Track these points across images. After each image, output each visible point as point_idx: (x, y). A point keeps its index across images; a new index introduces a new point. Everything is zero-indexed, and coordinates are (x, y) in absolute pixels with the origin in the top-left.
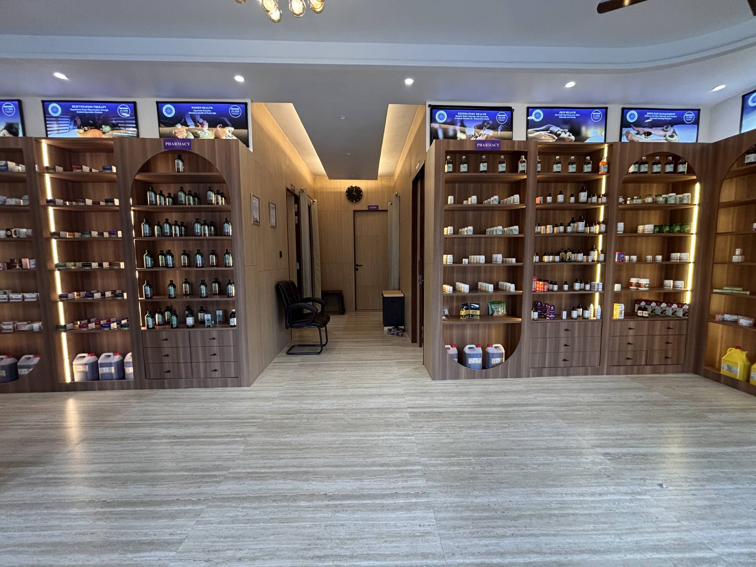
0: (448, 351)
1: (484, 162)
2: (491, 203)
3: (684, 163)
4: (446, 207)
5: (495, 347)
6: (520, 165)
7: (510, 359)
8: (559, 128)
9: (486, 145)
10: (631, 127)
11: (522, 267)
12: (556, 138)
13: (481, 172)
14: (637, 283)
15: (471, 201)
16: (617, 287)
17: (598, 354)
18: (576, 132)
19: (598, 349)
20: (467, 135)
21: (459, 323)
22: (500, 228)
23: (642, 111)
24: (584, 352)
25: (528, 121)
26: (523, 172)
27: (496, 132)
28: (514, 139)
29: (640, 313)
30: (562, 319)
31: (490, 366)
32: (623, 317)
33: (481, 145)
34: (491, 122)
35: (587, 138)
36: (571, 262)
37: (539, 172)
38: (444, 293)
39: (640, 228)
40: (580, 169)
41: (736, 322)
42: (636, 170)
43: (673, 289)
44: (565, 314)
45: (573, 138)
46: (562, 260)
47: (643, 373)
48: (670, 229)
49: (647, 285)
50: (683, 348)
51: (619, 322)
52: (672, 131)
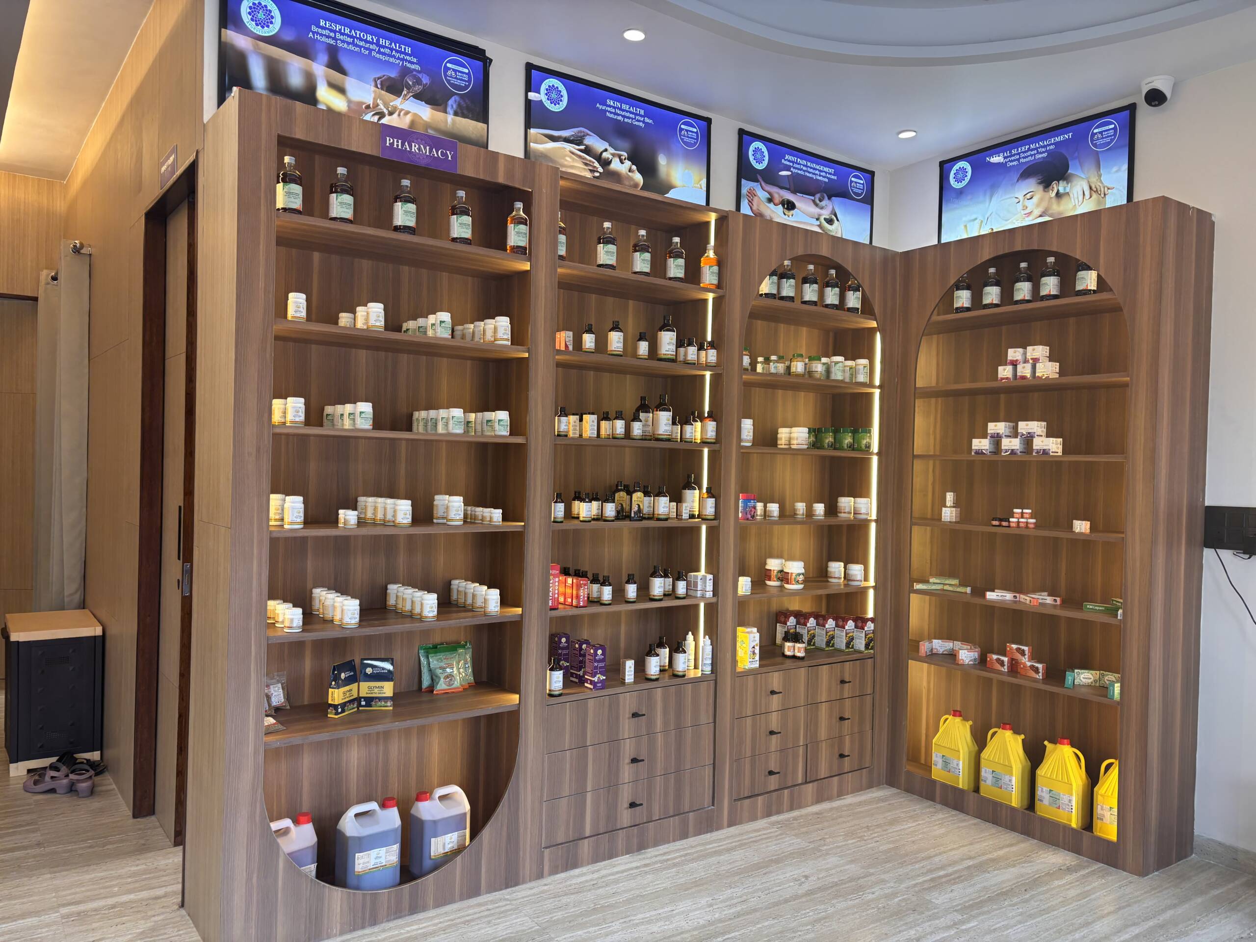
0: (281, 841)
1: (407, 200)
2: (430, 333)
3: (855, 288)
4: (279, 327)
5: (442, 798)
6: (511, 227)
7: (486, 833)
8: (606, 145)
9: (415, 148)
10: (756, 181)
11: (519, 537)
12: (601, 170)
13: (397, 229)
14: (781, 571)
15: (367, 319)
16: (744, 585)
17: (708, 771)
18: (647, 167)
19: (708, 761)
20: (349, 102)
21: (324, 736)
22: (458, 413)
23: (777, 147)
24: (678, 771)
25: (528, 103)
26: (519, 251)
27: (440, 115)
28: (491, 147)
29: (790, 648)
30: (623, 682)
31: (427, 864)
32: (757, 665)
33: (398, 144)
34: (426, 80)
35: (669, 187)
36: (643, 519)
37: (561, 257)
38: (271, 633)
39: (783, 434)
40: (659, 267)
41: (952, 656)
42: (774, 292)
43: (846, 585)
44: (630, 665)
45: (638, 178)
46: (622, 515)
47: (800, 807)
48: (835, 439)
49: (801, 578)
50: (868, 727)
51: (751, 679)
52: (830, 208)
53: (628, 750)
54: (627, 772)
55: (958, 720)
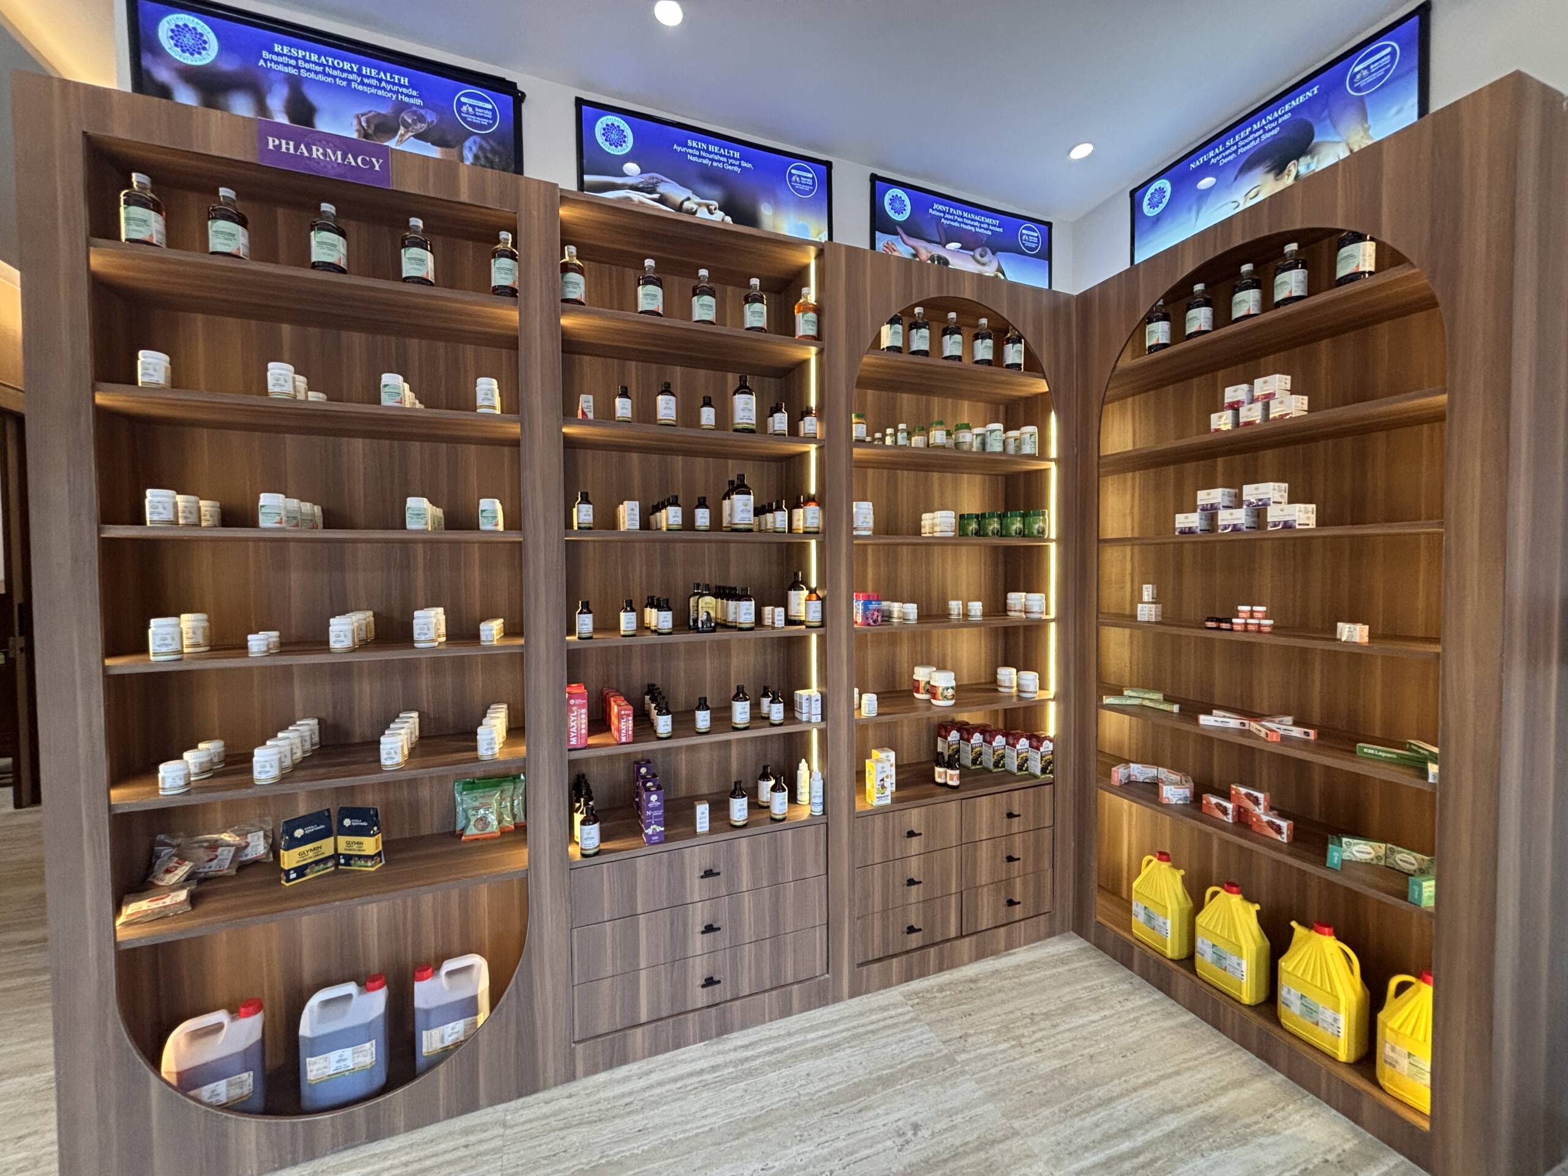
1: (328, 230)
5: (453, 974)
6: (494, 264)
8: (689, 193)
9: (318, 152)
10: (897, 234)
14: (928, 683)
15: (280, 382)
16: (867, 704)
17: (819, 935)
18: (744, 215)
19: (819, 918)
23: (921, 196)
24: (776, 936)
25: (581, 146)
26: (507, 292)
29: (942, 774)
30: (691, 833)
32: (889, 800)
33: (288, 147)
34: (431, 117)
36: (714, 629)
39: (927, 519)
40: (729, 314)
41: (1154, 788)
42: (899, 344)
43: (1018, 698)
44: (702, 811)
46: (683, 626)
47: (952, 966)
48: (1001, 524)
49: (950, 692)
50: (1046, 864)
51: (879, 820)
52: (995, 265)
53: (699, 916)
54: (698, 943)
55: (1165, 865)
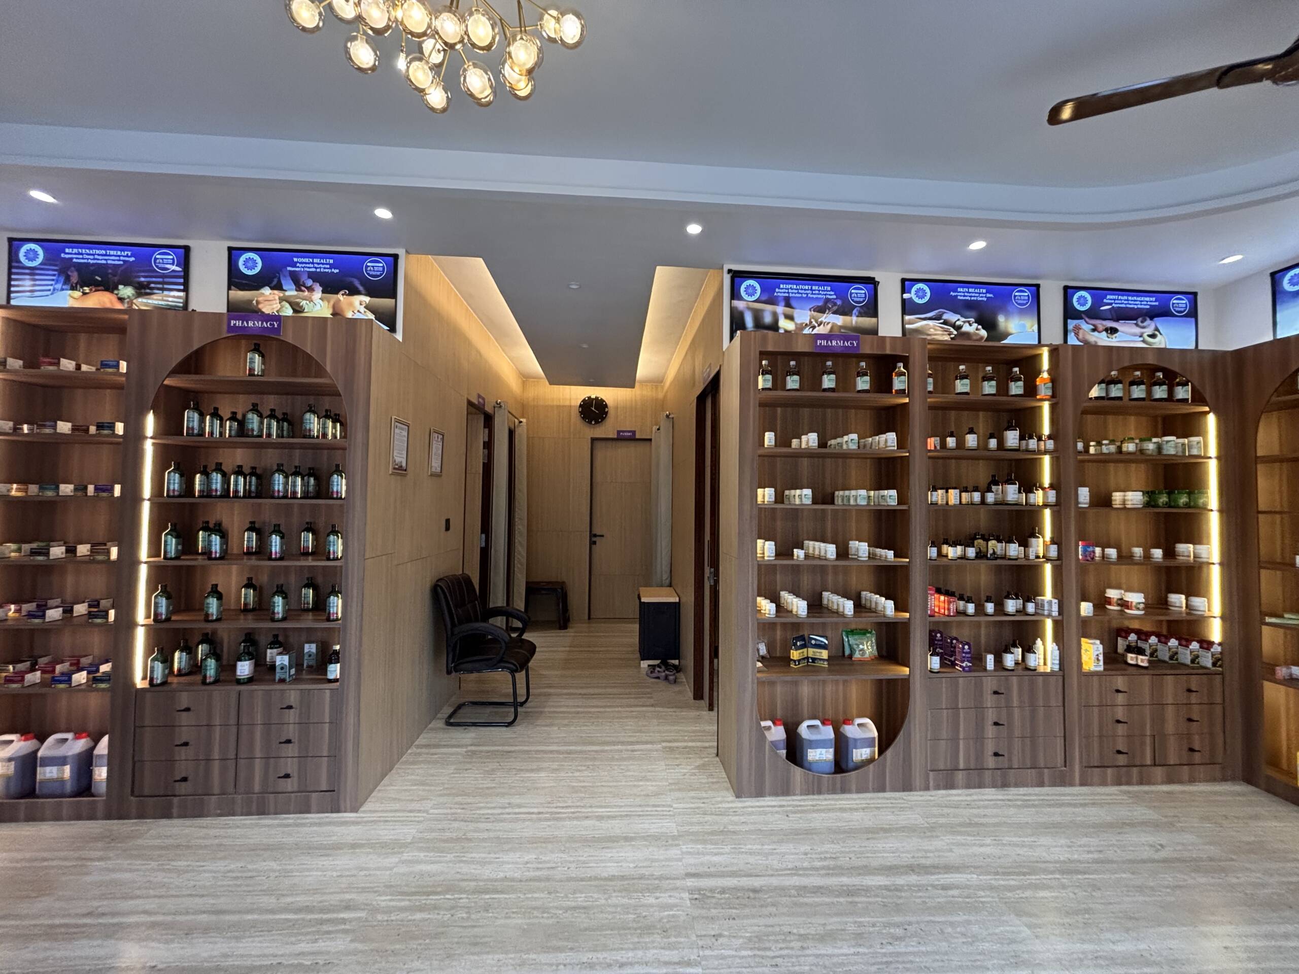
0: (767, 733)
1: (830, 373)
2: (845, 447)
3: (1185, 384)
4: (761, 452)
5: (859, 725)
6: (895, 378)
7: (889, 753)
8: (958, 317)
9: (834, 343)
10: (1081, 318)
11: (906, 568)
12: (955, 332)
13: (825, 390)
14: (1121, 599)
15: (808, 442)
16: (1086, 608)
17: (1060, 742)
18: (989, 324)
19: (1059, 732)
20: (796, 324)
21: (788, 678)
22: (863, 492)
23: (1098, 293)
24: (1033, 738)
25: (904, 301)
26: (901, 392)
27: (847, 318)
28: (881, 333)
29: (1131, 658)
30: (985, 669)
31: (851, 765)
32: (1101, 668)
33: (824, 343)
34: (839, 302)
35: (1006, 335)
36: (996, 559)
37: (930, 392)
38: (759, 616)
39: (1117, 497)
40: (1003, 389)
42: (1103, 394)
43: (1188, 614)
44: (990, 659)
45: (984, 333)
46: (980, 555)
47: (1149, 783)
48: (1169, 498)
49: (1142, 606)
50: (1218, 729)
51: (1095, 679)
52: (1152, 327)
53: (991, 716)
54: (990, 731)
